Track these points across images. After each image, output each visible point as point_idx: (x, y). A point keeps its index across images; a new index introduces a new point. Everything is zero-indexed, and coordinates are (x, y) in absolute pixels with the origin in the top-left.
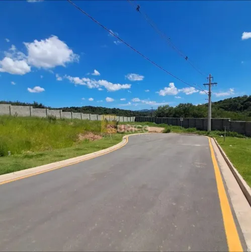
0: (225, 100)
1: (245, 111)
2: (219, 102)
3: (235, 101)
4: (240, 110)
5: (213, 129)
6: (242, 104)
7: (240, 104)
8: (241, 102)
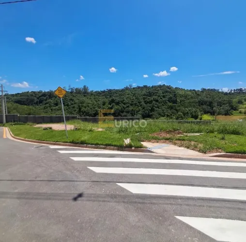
0: (23, 93)
1: (41, 104)
2: (16, 94)
3: (32, 95)
4: (37, 103)
5: (7, 122)
6: (38, 98)
7: (36, 99)
8: (37, 96)
